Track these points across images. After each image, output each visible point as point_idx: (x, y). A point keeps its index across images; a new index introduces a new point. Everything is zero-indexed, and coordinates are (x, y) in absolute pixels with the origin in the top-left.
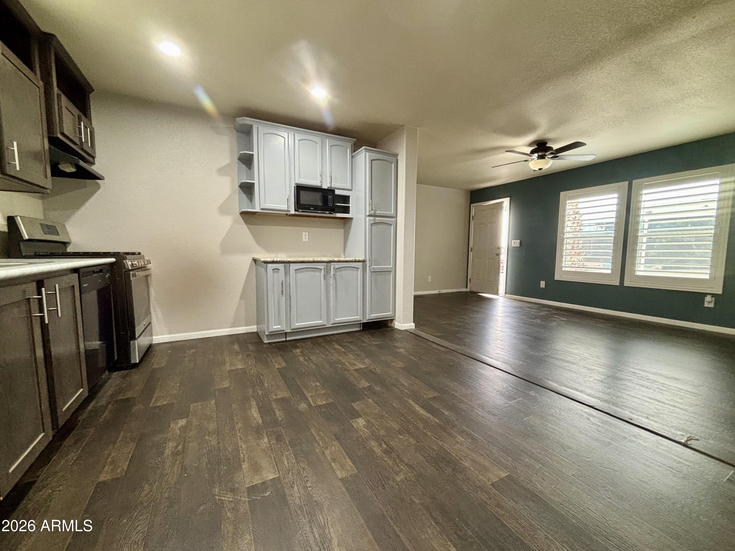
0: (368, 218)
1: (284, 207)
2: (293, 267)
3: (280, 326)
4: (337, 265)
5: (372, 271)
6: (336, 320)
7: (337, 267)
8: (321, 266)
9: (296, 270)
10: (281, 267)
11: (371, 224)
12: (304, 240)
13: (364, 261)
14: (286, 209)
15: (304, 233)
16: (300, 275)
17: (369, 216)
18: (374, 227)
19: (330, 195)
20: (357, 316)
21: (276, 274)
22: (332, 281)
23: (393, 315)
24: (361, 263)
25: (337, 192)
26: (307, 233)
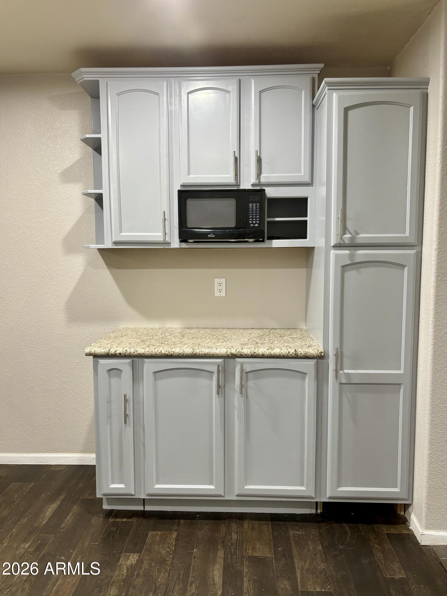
0: (333, 252)
1: (157, 236)
2: (149, 366)
3: (122, 486)
4: (250, 365)
5: (344, 381)
6: (246, 487)
7: (248, 368)
8: (212, 365)
9: (155, 373)
10: (124, 364)
11: (343, 267)
12: (217, 294)
13: (321, 357)
14: (161, 239)
15: (217, 281)
16: (164, 383)
17: (337, 246)
18: (351, 275)
19: (253, 202)
20: (302, 485)
21: (114, 380)
22: (236, 400)
23: (404, 496)
24: (312, 362)
25: (271, 193)
26: (223, 280)
